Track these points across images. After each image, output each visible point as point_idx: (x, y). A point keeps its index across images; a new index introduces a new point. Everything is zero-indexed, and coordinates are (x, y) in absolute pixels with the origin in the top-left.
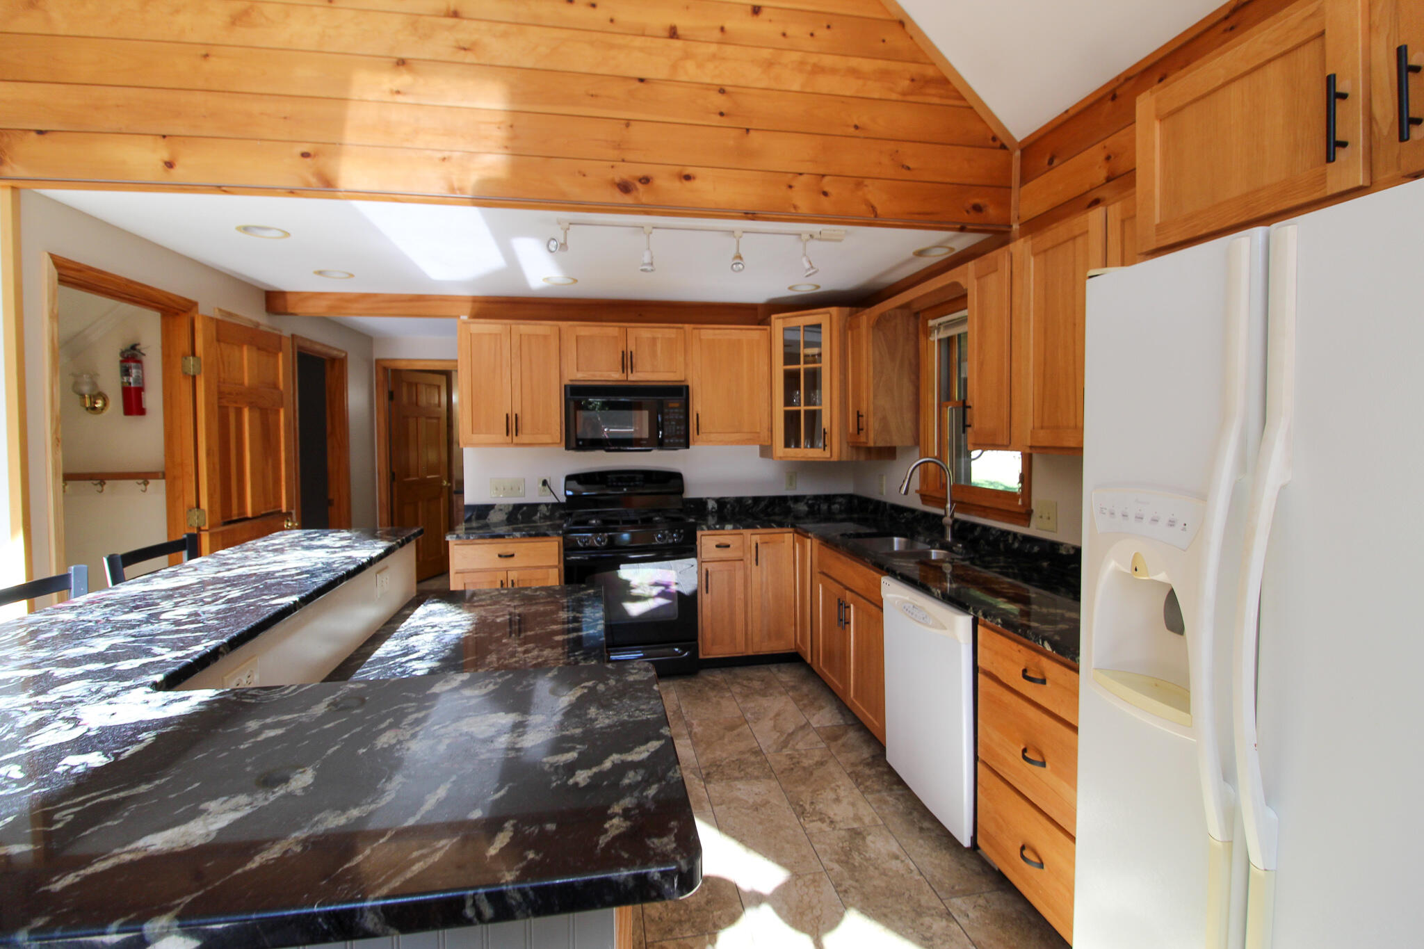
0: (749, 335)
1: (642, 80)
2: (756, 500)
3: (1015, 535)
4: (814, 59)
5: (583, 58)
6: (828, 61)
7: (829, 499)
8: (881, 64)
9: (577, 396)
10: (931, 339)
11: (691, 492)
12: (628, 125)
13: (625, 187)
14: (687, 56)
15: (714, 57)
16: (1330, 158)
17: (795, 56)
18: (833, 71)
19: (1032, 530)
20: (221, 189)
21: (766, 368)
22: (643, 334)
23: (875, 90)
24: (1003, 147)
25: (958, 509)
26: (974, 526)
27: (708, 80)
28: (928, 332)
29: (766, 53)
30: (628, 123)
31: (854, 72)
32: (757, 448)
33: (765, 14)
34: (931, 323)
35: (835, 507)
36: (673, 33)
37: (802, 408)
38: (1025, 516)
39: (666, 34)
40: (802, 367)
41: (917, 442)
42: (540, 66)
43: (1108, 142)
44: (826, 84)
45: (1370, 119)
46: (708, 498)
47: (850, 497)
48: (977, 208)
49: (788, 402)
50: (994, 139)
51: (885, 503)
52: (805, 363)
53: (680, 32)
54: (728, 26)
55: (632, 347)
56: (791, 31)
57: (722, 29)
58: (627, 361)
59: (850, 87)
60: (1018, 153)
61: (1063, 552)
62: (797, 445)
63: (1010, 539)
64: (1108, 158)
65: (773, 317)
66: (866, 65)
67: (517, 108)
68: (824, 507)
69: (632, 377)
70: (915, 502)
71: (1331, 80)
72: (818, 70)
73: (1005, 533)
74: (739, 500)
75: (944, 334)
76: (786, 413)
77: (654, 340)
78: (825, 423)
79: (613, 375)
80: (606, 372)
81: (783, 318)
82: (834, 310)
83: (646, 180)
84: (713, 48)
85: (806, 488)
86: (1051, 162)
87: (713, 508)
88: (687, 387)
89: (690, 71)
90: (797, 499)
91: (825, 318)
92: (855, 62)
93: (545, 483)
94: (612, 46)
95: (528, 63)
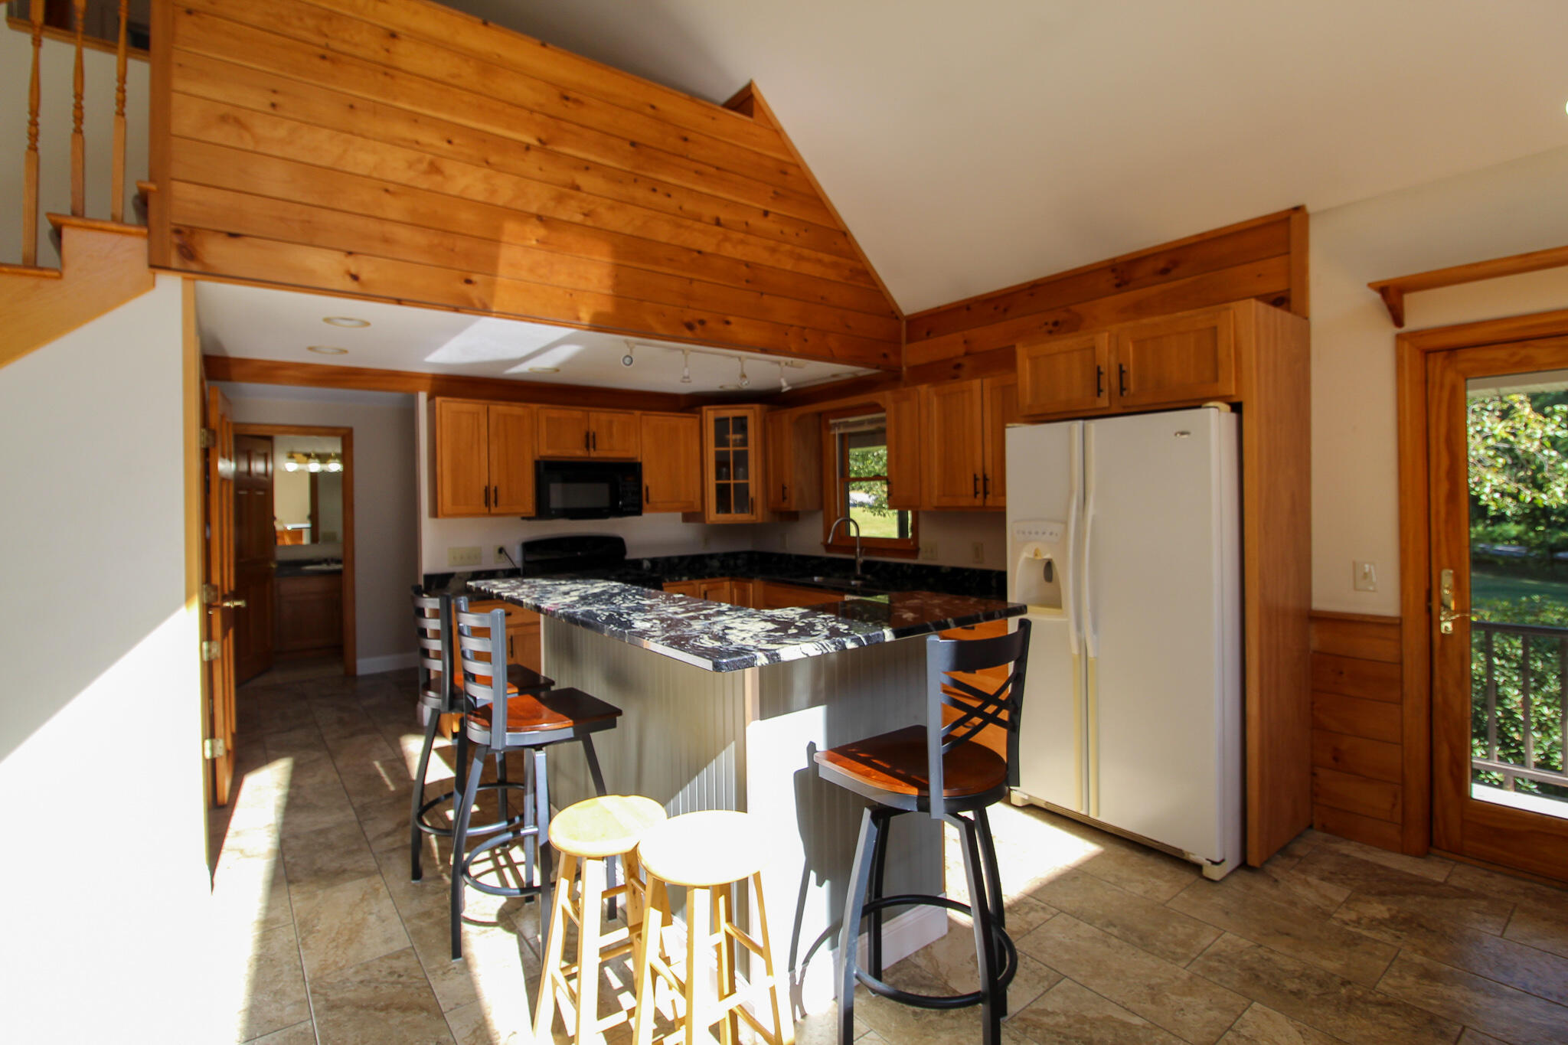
0: (683, 423)
1: (699, 252)
2: (682, 558)
3: (909, 565)
4: (798, 250)
5: (663, 232)
6: (806, 252)
7: (735, 555)
8: (834, 258)
9: (549, 471)
10: (832, 433)
11: (630, 555)
12: (691, 283)
13: (690, 326)
14: (726, 239)
15: (742, 242)
16: (1099, 395)
17: (788, 247)
18: (809, 260)
19: (920, 560)
20: (399, 302)
21: (697, 448)
22: (599, 418)
23: (832, 275)
24: (897, 318)
25: (866, 554)
26: (876, 563)
27: (738, 257)
28: (829, 428)
29: (772, 243)
30: (691, 280)
31: (820, 261)
32: (679, 515)
33: (771, 217)
34: (832, 421)
35: (740, 562)
36: (718, 222)
37: (732, 482)
38: (915, 552)
39: (714, 222)
40: (731, 449)
41: (821, 507)
42: (635, 234)
43: (966, 332)
44: (807, 268)
45: (1110, 385)
46: (643, 559)
47: (750, 554)
48: (885, 356)
49: (719, 476)
50: (893, 312)
51: (790, 556)
52: (734, 446)
53: (722, 221)
54: (751, 221)
55: (593, 428)
56: (787, 230)
57: (747, 224)
58: (590, 440)
59: (816, 271)
60: (904, 323)
61: (943, 571)
62: (728, 510)
63: (905, 568)
64: (965, 342)
65: (705, 408)
66: (827, 258)
67: (621, 262)
68: (732, 563)
69: (593, 454)
70: (822, 553)
71: (1098, 368)
72: (800, 258)
73: (900, 565)
74: (668, 559)
75: (842, 431)
76: (718, 485)
77: (611, 423)
78: (752, 493)
79: (579, 453)
80: (572, 449)
81: (715, 409)
82: (757, 406)
83: (702, 322)
84: (741, 236)
85: (717, 548)
86: (928, 334)
87: (647, 567)
88: (640, 464)
89: (728, 250)
90: (711, 556)
91: (751, 413)
92: (821, 255)
93: (501, 550)
94: (680, 226)
95: (628, 230)
